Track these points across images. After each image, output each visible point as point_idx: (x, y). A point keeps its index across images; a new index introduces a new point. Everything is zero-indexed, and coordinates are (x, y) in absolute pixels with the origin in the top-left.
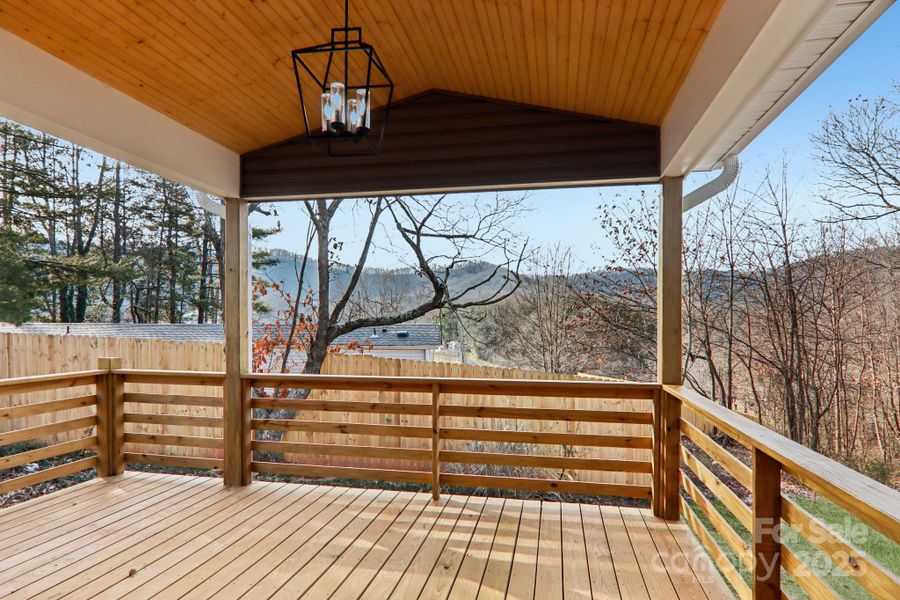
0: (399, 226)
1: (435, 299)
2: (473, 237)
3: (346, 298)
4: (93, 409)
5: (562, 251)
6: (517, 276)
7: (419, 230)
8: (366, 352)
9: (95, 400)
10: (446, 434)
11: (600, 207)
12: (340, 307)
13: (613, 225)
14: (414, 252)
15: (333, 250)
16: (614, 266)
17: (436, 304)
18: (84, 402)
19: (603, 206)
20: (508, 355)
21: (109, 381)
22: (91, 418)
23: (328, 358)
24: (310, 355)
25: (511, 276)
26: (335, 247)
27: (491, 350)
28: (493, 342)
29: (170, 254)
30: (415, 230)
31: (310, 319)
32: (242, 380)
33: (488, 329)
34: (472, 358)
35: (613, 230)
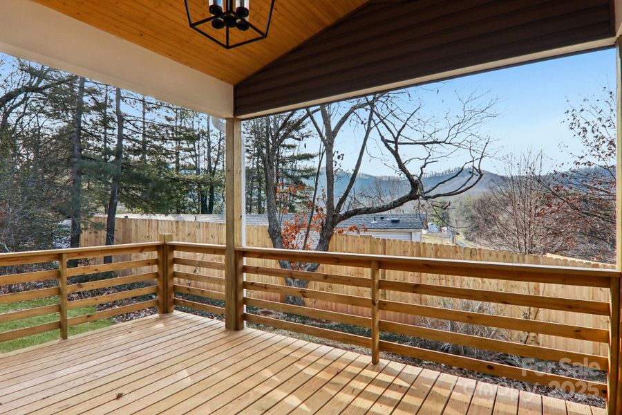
0: (382, 138)
1: (411, 193)
2: (444, 142)
3: (346, 194)
4: (155, 268)
5: (534, 153)
6: (479, 171)
7: (396, 139)
8: (362, 233)
9: (156, 262)
10: (383, 306)
11: (568, 112)
12: (342, 201)
13: (581, 126)
14: (393, 157)
15: (337, 160)
16: (582, 161)
17: (412, 197)
18: (148, 263)
19: (571, 110)
20: (489, 237)
21: (165, 249)
22: (153, 274)
23: (334, 236)
24: (322, 235)
25: (475, 172)
26: (339, 157)
27: (475, 233)
28: (477, 227)
29: (259, 172)
30: (393, 140)
31: (322, 210)
32: (236, 251)
33: (473, 218)
34: (461, 239)
35: (581, 130)
